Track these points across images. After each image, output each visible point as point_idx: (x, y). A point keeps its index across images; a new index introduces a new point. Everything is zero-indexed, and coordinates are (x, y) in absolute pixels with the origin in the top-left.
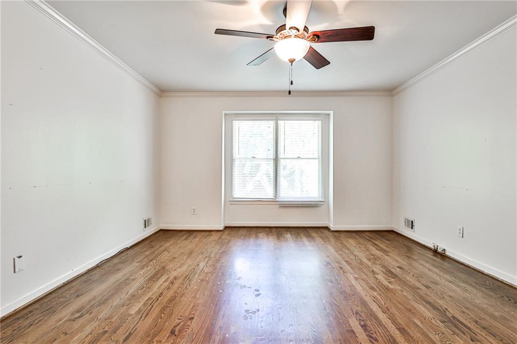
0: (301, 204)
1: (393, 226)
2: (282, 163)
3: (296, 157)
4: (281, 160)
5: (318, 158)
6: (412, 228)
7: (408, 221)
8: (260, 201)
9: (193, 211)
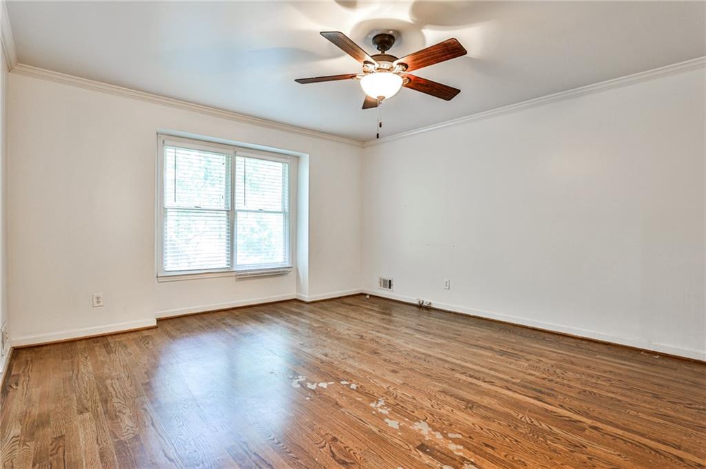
0: (250, 274)
1: (363, 288)
2: (240, 217)
3: (257, 209)
4: (239, 213)
5: (283, 212)
6: (390, 287)
7: (385, 281)
8: (209, 273)
9: (95, 300)
